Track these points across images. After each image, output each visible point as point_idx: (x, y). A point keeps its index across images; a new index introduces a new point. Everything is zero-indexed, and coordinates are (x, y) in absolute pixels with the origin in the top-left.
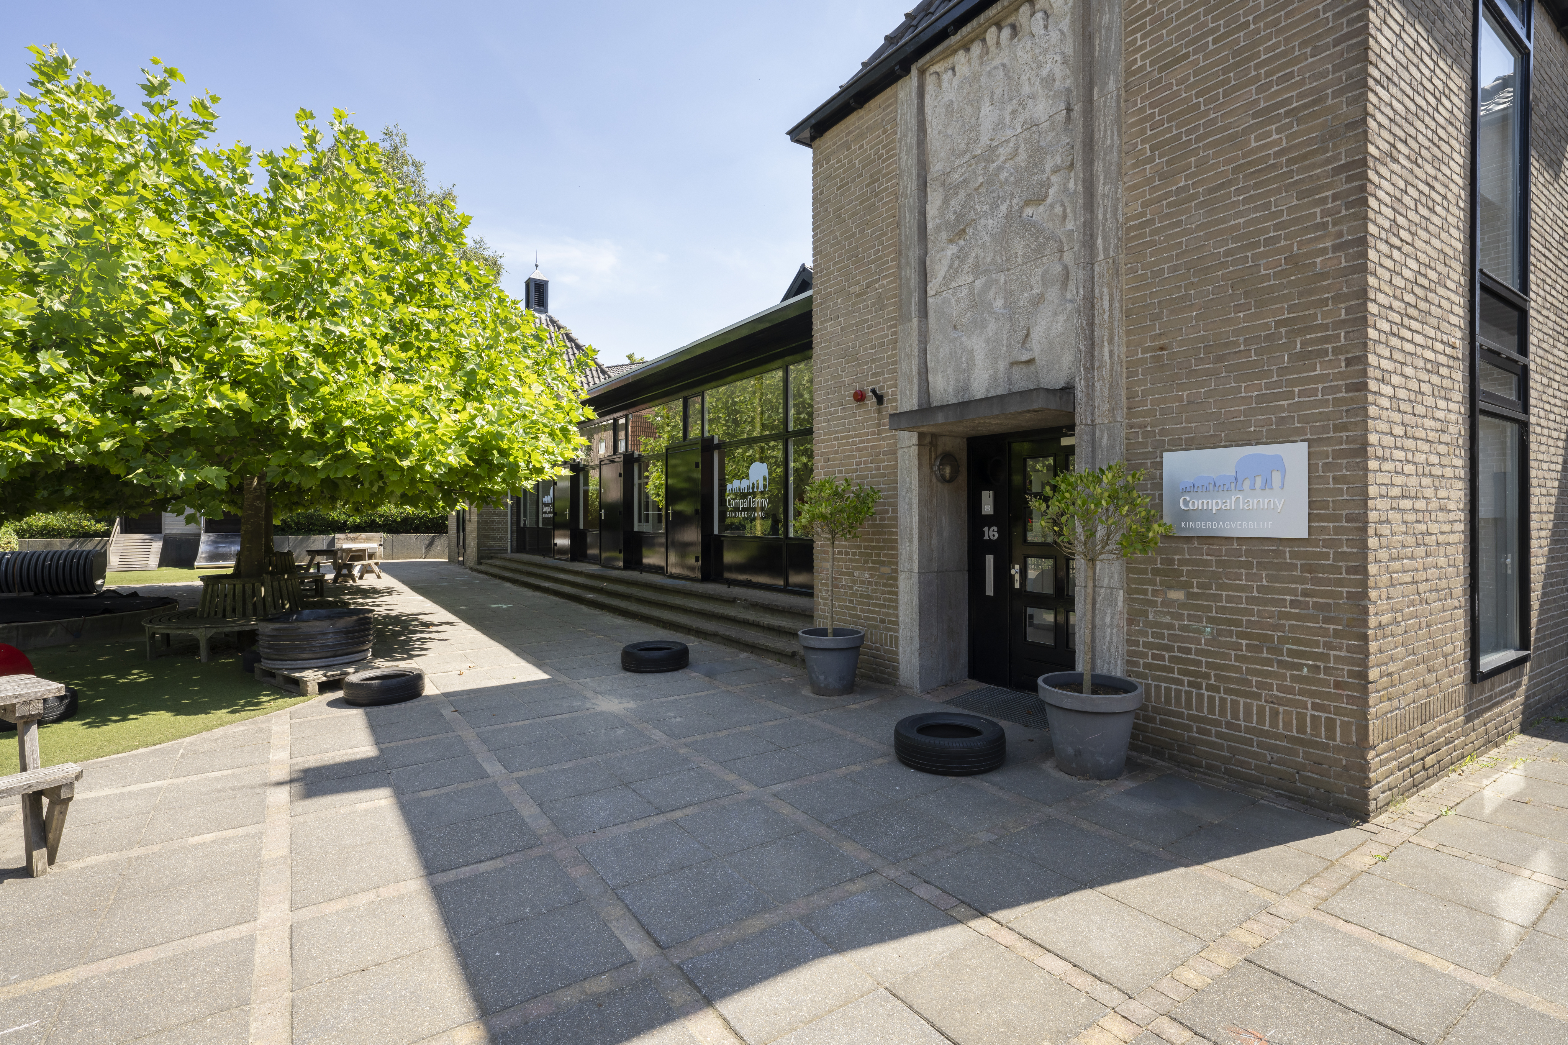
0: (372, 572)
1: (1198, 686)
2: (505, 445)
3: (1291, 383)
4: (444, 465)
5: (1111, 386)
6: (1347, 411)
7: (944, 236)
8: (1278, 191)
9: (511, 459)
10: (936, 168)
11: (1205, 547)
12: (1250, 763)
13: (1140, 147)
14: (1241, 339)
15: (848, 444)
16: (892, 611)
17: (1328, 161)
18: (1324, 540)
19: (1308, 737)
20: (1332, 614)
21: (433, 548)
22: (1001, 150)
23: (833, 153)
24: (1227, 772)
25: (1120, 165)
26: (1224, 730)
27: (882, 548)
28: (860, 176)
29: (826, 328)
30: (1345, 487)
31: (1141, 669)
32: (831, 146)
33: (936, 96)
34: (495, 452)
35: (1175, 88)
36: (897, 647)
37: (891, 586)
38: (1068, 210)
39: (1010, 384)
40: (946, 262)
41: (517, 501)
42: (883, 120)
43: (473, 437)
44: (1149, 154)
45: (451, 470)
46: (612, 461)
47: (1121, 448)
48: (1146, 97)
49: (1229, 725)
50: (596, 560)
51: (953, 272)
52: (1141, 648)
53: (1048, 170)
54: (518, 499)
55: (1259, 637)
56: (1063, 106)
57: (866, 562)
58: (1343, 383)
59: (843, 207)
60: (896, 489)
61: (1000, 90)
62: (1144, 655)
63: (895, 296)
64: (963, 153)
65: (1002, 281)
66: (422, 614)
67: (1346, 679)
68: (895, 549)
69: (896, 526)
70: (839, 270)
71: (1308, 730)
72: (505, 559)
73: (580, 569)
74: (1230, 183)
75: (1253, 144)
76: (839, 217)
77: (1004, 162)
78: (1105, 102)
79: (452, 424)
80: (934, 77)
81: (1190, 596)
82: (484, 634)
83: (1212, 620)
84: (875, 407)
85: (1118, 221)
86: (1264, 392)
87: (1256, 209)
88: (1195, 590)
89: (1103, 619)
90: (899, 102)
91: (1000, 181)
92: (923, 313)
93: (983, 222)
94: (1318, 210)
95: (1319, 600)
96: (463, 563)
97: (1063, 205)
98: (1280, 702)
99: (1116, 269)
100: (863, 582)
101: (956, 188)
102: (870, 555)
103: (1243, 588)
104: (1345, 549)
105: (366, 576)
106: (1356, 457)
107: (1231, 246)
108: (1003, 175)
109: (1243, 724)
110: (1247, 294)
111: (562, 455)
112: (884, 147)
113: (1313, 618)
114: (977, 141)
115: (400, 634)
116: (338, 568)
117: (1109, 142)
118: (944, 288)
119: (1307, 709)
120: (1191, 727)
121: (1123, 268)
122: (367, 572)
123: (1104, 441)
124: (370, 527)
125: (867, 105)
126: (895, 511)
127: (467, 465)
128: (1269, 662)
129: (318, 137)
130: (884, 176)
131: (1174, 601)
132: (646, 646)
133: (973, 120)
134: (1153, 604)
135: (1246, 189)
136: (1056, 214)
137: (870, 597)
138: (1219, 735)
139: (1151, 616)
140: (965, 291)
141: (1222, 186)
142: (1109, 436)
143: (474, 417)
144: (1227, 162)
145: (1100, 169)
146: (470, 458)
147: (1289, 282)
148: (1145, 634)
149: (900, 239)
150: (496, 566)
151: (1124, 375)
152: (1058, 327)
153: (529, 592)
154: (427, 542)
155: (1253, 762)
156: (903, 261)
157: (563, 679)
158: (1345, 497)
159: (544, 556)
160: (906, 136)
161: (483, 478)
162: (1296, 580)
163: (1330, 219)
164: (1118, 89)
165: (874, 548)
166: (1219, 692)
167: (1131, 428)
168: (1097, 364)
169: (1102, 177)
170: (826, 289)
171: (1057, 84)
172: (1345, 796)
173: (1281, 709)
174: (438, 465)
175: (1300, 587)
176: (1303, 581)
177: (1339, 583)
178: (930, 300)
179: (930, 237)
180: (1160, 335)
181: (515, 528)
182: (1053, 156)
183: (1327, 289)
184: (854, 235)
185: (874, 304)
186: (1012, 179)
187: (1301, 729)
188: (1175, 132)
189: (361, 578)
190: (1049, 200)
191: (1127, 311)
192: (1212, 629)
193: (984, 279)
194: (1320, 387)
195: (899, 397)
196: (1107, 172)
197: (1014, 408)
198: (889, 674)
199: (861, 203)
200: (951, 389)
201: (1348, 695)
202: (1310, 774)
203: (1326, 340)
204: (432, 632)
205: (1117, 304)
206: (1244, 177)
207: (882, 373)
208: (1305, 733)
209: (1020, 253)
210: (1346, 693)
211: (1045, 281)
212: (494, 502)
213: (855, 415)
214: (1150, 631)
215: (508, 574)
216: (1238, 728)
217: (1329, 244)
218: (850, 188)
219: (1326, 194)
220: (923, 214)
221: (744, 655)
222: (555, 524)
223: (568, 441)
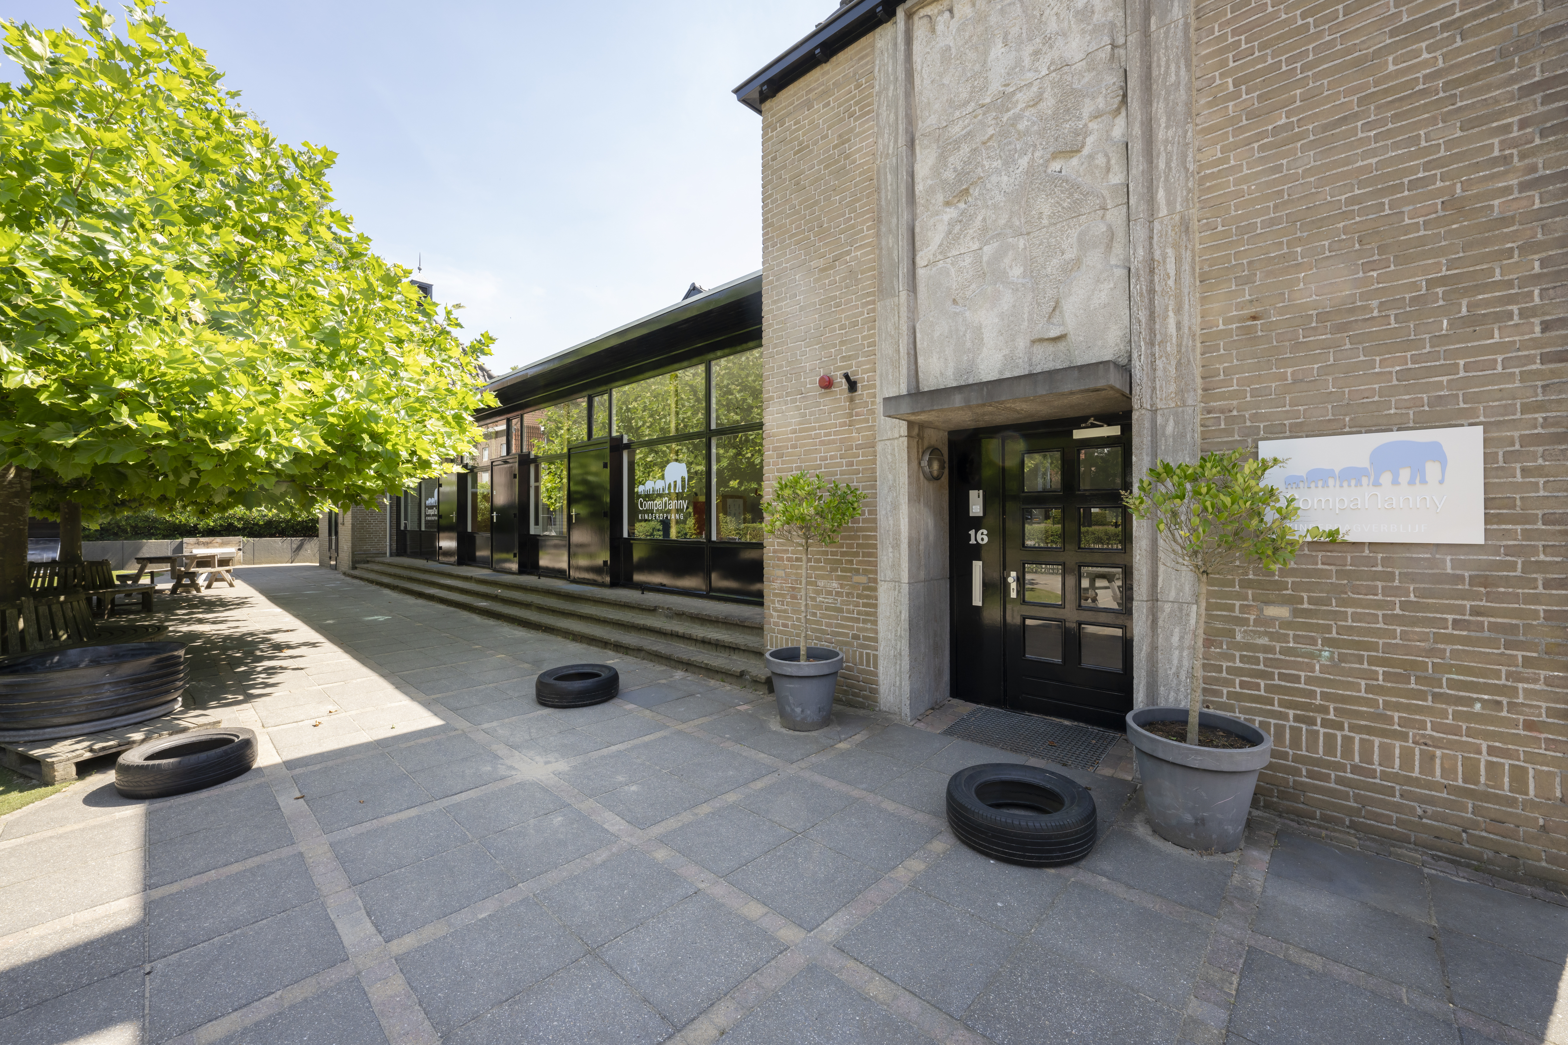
0: (223, 580)
1: (1311, 722)
2: (380, 428)
3: (1458, 353)
4: (288, 449)
5: (1179, 364)
6: (1543, 387)
7: (940, 198)
8: (1433, 121)
9: (389, 446)
10: (928, 122)
11: (1320, 554)
12: (1391, 817)
13: (1218, 82)
14: (1375, 303)
15: (810, 437)
16: (869, 626)
17: (1512, 80)
18: (1506, 547)
19: (1481, 788)
20: (1521, 638)
21: (302, 552)
22: (1019, 95)
23: (789, 114)
24: (1353, 825)
25: (1188, 104)
26: (1349, 775)
27: (856, 554)
28: (826, 136)
29: (780, 308)
30: (1542, 481)
31: (1224, 699)
32: (786, 107)
33: (928, 42)
34: (366, 437)
35: (1270, 9)
36: (876, 666)
37: (868, 597)
38: (1113, 162)
39: (1031, 365)
40: (942, 228)
41: (397, 502)
42: (855, 75)
43: (333, 415)
44: (1231, 88)
45: (298, 457)
46: (506, 462)
47: (1194, 435)
48: (1228, 22)
49: (1355, 769)
50: (487, 563)
51: (952, 238)
52: (1224, 675)
53: (1086, 115)
54: (398, 499)
55: (1403, 664)
56: (1107, 40)
57: (834, 570)
58: (1538, 352)
59: (802, 172)
60: (874, 487)
61: (1017, 28)
62: (1229, 683)
63: (872, 269)
64: (966, 103)
65: (1021, 246)
66: (276, 631)
67: (1544, 718)
68: (874, 555)
69: (875, 529)
70: (798, 243)
71: (1483, 780)
72: (383, 563)
73: (469, 574)
74: (1356, 116)
75: (1391, 68)
76: (797, 184)
77: (1022, 110)
78: (1167, 33)
79: (300, 395)
80: (925, 21)
81: (1296, 613)
82: (355, 657)
83: (1329, 643)
84: (847, 394)
85: (1187, 170)
86: (1410, 366)
87: (1396, 146)
88: (1306, 606)
89: (1168, 639)
90: (877, 52)
91: (1019, 132)
92: (913, 288)
93: (994, 179)
94: (1496, 141)
95: (1499, 620)
96: (335, 568)
97: (1106, 155)
98: (1437, 744)
99: (1185, 226)
100: (829, 593)
101: (957, 144)
102: (839, 562)
103: (1379, 605)
104: (1542, 557)
105: (215, 584)
106: (1560, 443)
107: (1357, 192)
108: (1022, 126)
109: (1379, 769)
110: (1382, 249)
111: (454, 448)
112: (856, 103)
113: (1491, 643)
114: (984, 88)
115: (240, 662)
116: (177, 576)
117: (1173, 78)
118: (940, 257)
119: (1480, 753)
120: (1300, 770)
121: (1195, 225)
122: (217, 580)
123: (1170, 429)
124: (227, 530)
125: (834, 59)
126: (873, 512)
127: (325, 453)
128: (1421, 695)
129: (106, 19)
130: (856, 136)
131: (1274, 619)
132: (565, 672)
133: (977, 67)
134: (1244, 622)
135: (1383, 122)
136: (1097, 166)
137: (840, 610)
138: (1340, 781)
139: (1239, 637)
140: (968, 260)
141: (1344, 120)
142: (1176, 423)
143: (333, 387)
144: (1348, 93)
145: (1160, 111)
146: (328, 443)
147: (1450, 231)
148: (1232, 658)
149: (879, 204)
150: (372, 571)
151: (1198, 351)
152: (1102, 296)
153: (411, 600)
154: (295, 546)
155: (1395, 816)
156: (884, 229)
157: (462, 724)
158: (1542, 493)
159: (427, 559)
160: (887, 89)
161: (350, 471)
162: (1463, 595)
163: (1515, 151)
164: (1186, 17)
165: (843, 554)
166: (1341, 728)
167: (1209, 412)
168: (1158, 337)
169: (1163, 121)
170: (781, 263)
171: (1096, 16)
172: (1544, 864)
173: (1438, 753)
174: (278, 449)
175: (1468, 604)
176: (1476, 596)
177: (1535, 599)
178: (921, 272)
179: (920, 200)
180: (1251, 301)
181: (394, 531)
182: (1093, 98)
183: (1512, 237)
184: (816, 203)
185: (844, 279)
186: (1036, 128)
187: (1471, 775)
188: (1270, 61)
189: (209, 587)
190: (1086, 151)
191: (1201, 275)
192: (1332, 653)
193: (996, 245)
194: (1500, 358)
195: (878, 383)
196: (1170, 114)
197: (1068, 386)
198: (865, 697)
199: (826, 168)
200: (950, 372)
201: (1546, 739)
202: (1484, 834)
203: (1511, 299)
204: (285, 658)
205: (1186, 267)
206: (1377, 108)
207: (856, 356)
208: (1477, 783)
209: (1047, 212)
210: (1543, 736)
211: (1083, 243)
212: (365, 501)
213: (818, 404)
214: (1237, 654)
215: (386, 580)
216: (1372, 773)
217: (1515, 182)
218: (811, 151)
219: (1510, 120)
220: (912, 175)
221: (679, 674)
222: (440, 526)
223: (463, 431)
